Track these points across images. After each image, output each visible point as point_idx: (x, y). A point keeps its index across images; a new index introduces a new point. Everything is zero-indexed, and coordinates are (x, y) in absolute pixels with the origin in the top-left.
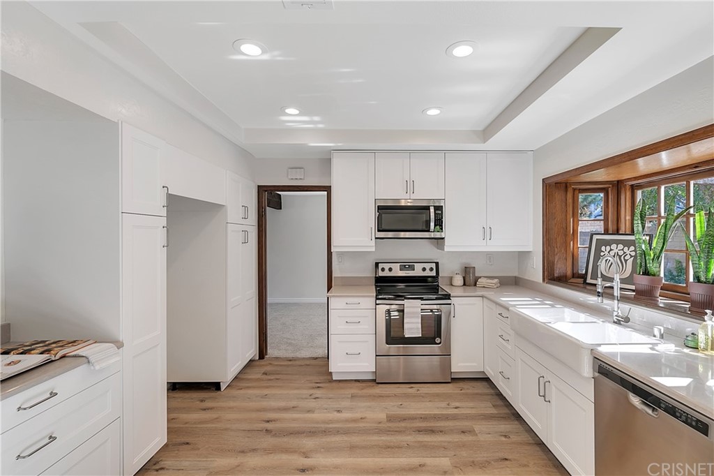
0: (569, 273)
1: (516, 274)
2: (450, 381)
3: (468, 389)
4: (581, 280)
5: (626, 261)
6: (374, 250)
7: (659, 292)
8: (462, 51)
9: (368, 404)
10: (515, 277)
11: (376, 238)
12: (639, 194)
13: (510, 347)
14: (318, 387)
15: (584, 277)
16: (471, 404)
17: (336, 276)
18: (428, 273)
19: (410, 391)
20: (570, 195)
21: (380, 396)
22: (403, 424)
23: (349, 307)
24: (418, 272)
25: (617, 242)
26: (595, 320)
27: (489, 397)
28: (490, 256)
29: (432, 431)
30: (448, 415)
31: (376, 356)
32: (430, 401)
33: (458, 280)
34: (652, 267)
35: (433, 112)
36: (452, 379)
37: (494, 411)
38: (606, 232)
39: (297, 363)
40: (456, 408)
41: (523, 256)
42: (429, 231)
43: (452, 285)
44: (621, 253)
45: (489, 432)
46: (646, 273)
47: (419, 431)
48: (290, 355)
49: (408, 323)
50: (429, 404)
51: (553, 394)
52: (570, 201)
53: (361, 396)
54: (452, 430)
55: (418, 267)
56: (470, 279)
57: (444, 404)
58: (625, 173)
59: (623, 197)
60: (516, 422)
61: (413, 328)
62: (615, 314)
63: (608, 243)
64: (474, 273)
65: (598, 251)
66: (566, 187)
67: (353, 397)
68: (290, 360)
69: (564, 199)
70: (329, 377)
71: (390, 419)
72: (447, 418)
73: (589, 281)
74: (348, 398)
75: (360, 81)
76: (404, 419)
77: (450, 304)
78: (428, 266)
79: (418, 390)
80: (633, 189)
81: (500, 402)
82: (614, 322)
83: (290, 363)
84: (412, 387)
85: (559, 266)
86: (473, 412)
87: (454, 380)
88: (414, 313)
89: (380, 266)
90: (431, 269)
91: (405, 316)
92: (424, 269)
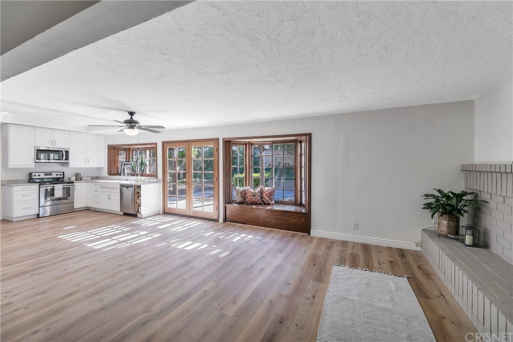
0: (116, 172)
4: (119, 175)
6: (34, 167)
10: (97, 176)
11: (35, 162)
12: (134, 152)
15: (120, 173)
18: (59, 176)
20: (116, 150)
24: (54, 175)
28: (86, 169)
31: (39, 207)
33: (73, 179)
34: (134, 169)
38: (126, 162)
41: (100, 169)
42: (62, 160)
43: (70, 180)
46: (133, 171)
52: (116, 152)
56: (78, 177)
58: (131, 147)
59: (130, 152)
61: (58, 194)
63: (127, 164)
64: (80, 175)
66: (115, 148)
69: (114, 151)
77: (74, 185)
78: (59, 174)
80: (133, 150)
85: (112, 171)
87: (75, 211)
89: (33, 174)
90: (61, 175)
91: (55, 190)
92: (57, 175)
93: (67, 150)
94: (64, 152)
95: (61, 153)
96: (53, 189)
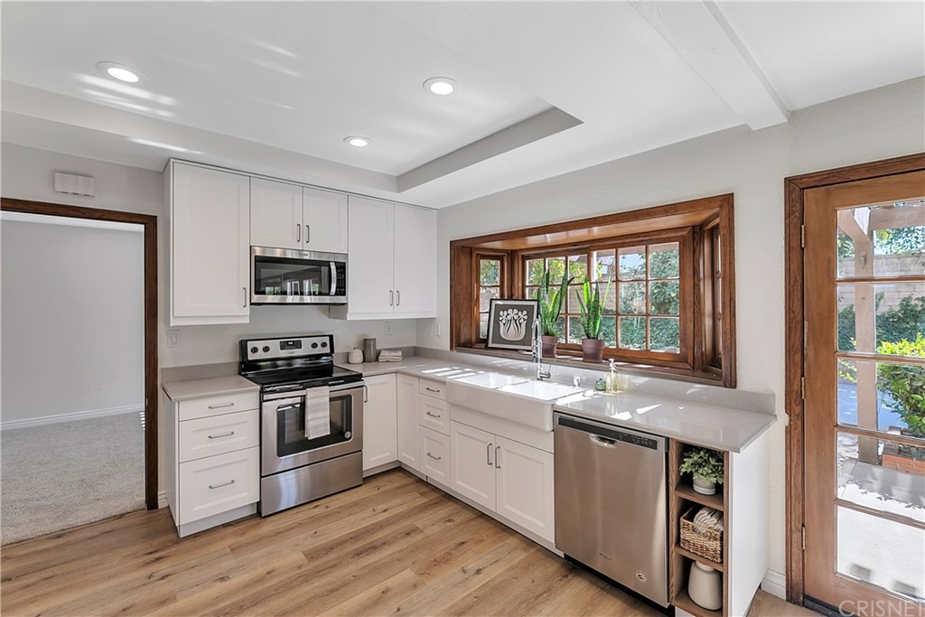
0: (474, 339)
1: (415, 345)
2: (361, 482)
3: (385, 485)
4: (483, 345)
5: (520, 324)
6: (247, 320)
7: (555, 350)
8: (441, 88)
9: (266, 550)
10: (415, 347)
11: (251, 304)
12: (528, 264)
13: (441, 423)
14: (158, 559)
15: (485, 341)
16: (398, 501)
17: (164, 367)
18: (319, 350)
19: (317, 511)
20: (474, 259)
21: (279, 533)
22: (333, 555)
23: (214, 412)
24: (307, 349)
25: (513, 307)
26: (523, 380)
27: (412, 487)
29: (373, 548)
30: (381, 522)
31: (261, 477)
32: (350, 515)
33: (357, 356)
35: (358, 143)
36: (364, 479)
37: (423, 500)
38: (502, 298)
39: (80, 535)
40: (385, 511)
41: (423, 324)
42: (328, 294)
43: (349, 363)
44: (516, 317)
45: (432, 523)
46: (547, 334)
47: (358, 555)
48: (58, 526)
49: (311, 420)
50: (351, 519)
51: (504, 459)
52: (474, 266)
53: (249, 544)
54: (394, 537)
55: (307, 343)
56: (371, 354)
57: (368, 512)
58: (517, 244)
59: (516, 265)
60: (450, 503)
61: (318, 424)
62: (539, 372)
63: (506, 308)
64: (375, 347)
65: (497, 316)
66: (471, 252)
67: (233, 549)
68: (59, 536)
69: (469, 263)
70: (171, 537)
71: (312, 555)
72: (381, 526)
73: (490, 345)
74: (226, 554)
75: (292, 73)
76: (330, 548)
77: (362, 386)
78: (319, 341)
79: (327, 507)
80: (524, 258)
81: (425, 489)
82: (538, 379)
83: (61, 541)
84: (317, 506)
85: (464, 332)
86: (404, 508)
87: (367, 480)
88: (319, 404)
89: (250, 345)
90: (324, 345)
91: (308, 410)
92: (314, 346)
93: (341, 260)
94: (333, 267)
95: (325, 269)
96: (303, 404)
